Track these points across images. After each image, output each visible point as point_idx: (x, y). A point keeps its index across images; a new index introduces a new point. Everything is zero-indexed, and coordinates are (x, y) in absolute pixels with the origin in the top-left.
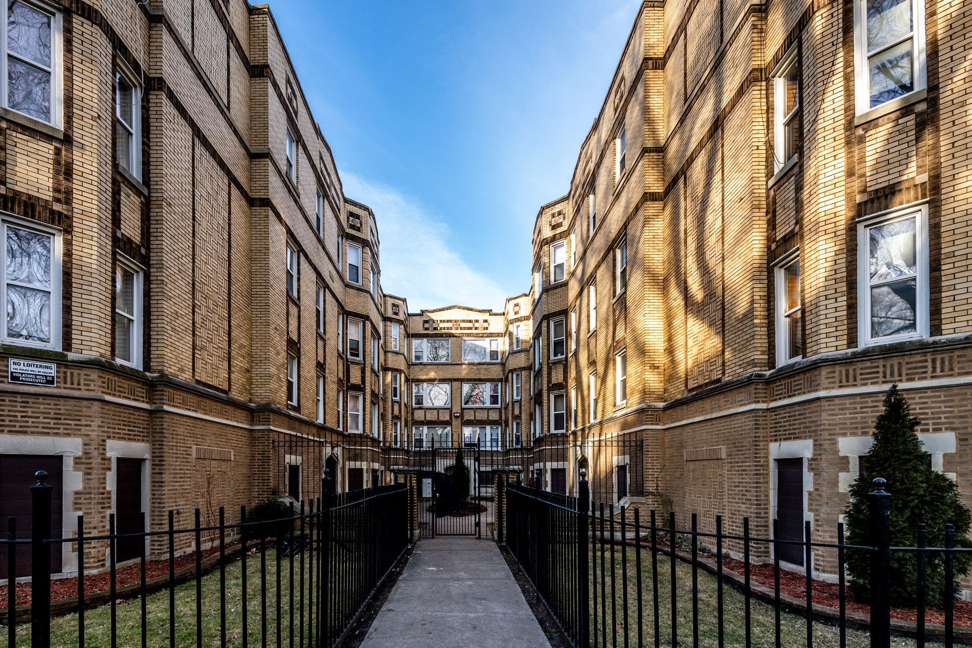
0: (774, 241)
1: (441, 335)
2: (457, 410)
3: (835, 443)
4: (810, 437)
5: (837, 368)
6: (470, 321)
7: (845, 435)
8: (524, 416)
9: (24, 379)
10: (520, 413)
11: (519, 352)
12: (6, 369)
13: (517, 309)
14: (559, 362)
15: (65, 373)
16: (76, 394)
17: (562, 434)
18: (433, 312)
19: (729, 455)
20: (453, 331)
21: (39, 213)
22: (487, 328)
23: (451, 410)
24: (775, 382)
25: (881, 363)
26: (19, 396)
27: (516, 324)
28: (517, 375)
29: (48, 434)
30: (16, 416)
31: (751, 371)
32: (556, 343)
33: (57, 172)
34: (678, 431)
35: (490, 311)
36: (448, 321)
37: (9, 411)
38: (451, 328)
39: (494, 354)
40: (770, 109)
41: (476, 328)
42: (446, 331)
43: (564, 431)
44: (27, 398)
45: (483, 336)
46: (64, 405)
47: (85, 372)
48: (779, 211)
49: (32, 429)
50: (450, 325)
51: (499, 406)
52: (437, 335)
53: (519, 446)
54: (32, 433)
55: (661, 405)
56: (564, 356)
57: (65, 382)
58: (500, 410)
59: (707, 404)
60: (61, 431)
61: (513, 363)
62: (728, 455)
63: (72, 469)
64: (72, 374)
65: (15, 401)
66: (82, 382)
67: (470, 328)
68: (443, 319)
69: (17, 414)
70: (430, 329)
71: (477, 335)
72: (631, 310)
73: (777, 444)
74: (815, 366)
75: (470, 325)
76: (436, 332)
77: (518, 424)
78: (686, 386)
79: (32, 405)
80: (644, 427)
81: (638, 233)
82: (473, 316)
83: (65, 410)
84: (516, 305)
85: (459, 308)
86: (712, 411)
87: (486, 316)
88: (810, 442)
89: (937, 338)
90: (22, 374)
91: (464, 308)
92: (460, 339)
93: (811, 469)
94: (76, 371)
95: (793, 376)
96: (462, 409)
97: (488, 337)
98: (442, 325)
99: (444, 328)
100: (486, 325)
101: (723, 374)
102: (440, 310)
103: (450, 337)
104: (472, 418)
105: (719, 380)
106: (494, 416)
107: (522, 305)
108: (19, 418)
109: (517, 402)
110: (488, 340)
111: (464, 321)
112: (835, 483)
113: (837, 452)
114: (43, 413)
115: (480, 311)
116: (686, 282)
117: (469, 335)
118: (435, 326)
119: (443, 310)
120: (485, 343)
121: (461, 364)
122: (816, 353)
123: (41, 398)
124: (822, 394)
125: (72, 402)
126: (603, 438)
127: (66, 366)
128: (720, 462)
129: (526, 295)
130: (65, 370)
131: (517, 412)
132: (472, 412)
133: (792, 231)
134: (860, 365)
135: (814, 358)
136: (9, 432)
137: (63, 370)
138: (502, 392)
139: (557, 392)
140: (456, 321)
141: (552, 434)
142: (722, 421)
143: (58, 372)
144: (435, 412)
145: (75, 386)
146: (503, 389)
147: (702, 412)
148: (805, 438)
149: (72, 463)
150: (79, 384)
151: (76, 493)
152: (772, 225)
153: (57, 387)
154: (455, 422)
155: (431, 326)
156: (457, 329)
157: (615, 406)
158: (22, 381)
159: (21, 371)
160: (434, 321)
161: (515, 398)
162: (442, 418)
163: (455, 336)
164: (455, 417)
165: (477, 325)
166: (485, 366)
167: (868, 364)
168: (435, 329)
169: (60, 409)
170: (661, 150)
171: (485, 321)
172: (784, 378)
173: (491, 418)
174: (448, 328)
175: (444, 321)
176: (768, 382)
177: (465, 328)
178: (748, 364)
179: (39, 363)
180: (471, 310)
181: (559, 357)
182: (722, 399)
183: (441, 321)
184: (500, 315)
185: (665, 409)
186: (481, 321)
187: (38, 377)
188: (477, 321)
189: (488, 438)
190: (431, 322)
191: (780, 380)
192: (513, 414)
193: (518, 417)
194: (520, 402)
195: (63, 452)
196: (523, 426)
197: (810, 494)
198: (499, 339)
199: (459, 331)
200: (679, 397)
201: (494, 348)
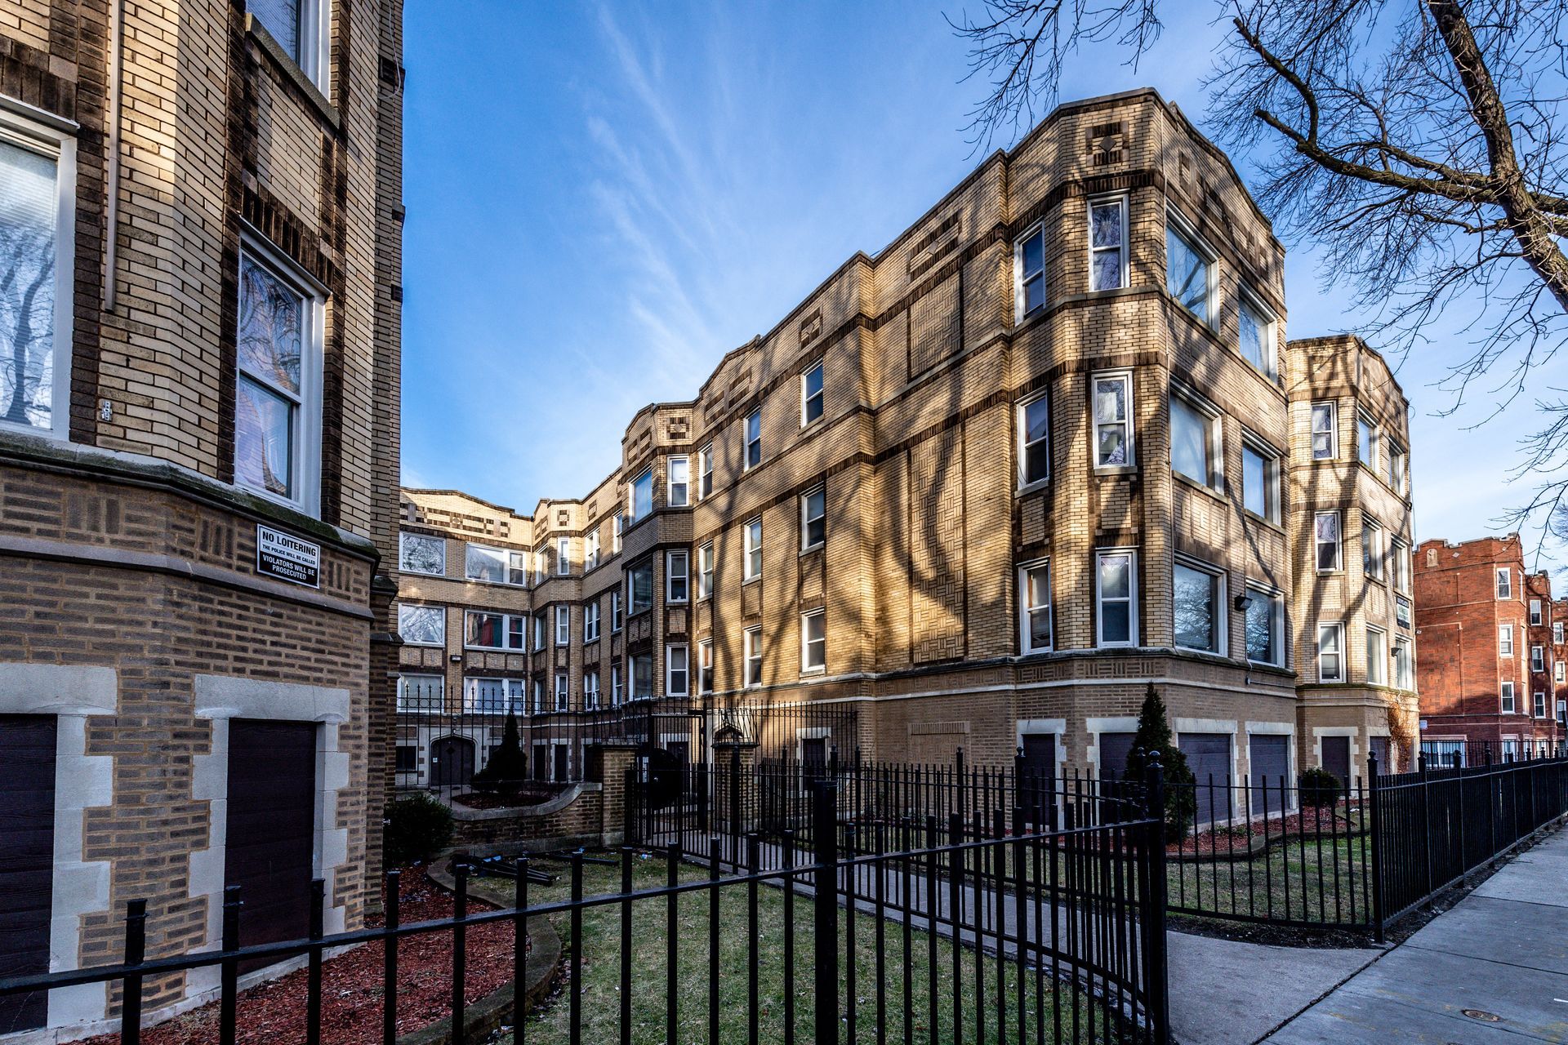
0: (1020, 544)
1: (430, 532)
2: (455, 650)
3: (1084, 722)
4: (1063, 717)
5: (1085, 662)
6: (480, 520)
7: (1090, 716)
8: (572, 668)
9: (278, 569)
10: (568, 663)
11: (567, 578)
12: (252, 545)
13: (563, 518)
14: (681, 606)
15: (331, 564)
16: (347, 606)
17: (683, 699)
18: (416, 492)
19: (974, 730)
20: (450, 530)
21: (304, 252)
22: (506, 535)
23: (444, 650)
24: (1023, 667)
25: (1112, 662)
26: (269, 602)
27: (560, 540)
28: (563, 611)
29: (306, 679)
30: (263, 642)
31: (1000, 656)
32: (674, 582)
33: (326, 186)
34: (898, 704)
35: (511, 511)
36: (442, 512)
37: (255, 630)
38: (448, 525)
39: (517, 575)
40: (1013, 429)
41: (489, 532)
42: (438, 527)
43: (686, 694)
44: (281, 607)
45: (500, 545)
46: (330, 626)
47: (356, 568)
48: (1025, 521)
49: (286, 670)
50: (446, 519)
51: (523, 650)
52: (421, 531)
53: (565, 710)
54: (286, 676)
55: (873, 675)
56: (686, 600)
57: (331, 584)
58: (525, 656)
59: (944, 680)
60: (324, 675)
61: (556, 592)
62: (972, 730)
63: (336, 748)
64: (339, 567)
65: (263, 612)
66: (352, 585)
67: (480, 531)
68: (433, 507)
69: (266, 637)
70: (410, 518)
71: (490, 543)
72: (834, 570)
73: (1026, 721)
74: (1070, 658)
75: (480, 525)
76: (420, 525)
77: (563, 679)
78: (911, 659)
79: (288, 622)
80: (859, 698)
81: (847, 490)
82: (485, 513)
83: (333, 635)
84: (562, 513)
85: (462, 495)
86: (950, 687)
87: (506, 517)
88: (1063, 721)
89: (1142, 648)
90: (276, 558)
91: (470, 498)
92: (462, 543)
93: (1063, 743)
94: (345, 564)
95: (1045, 664)
96: (465, 651)
97: (507, 547)
98: (431, 516)
99: (436, 522)
100: (504, 530)
101: (966, 653)
102: (428, 493)
103: (446, 537)
104: (481, 665)
105: (960, 659)
106: (515, 665)
107: (572, 516)
108: (268, 647)
109: (561, 647)
110: (507, 552)
111: (469, 517)
112: (1085, 755)
113: (1085, 729)
114: (302, 639)
115: (495, 508)
116: (910, 557)
117: (478, 540)
118: (418, 514)
119: (434, 493)
120: (504, 556)
121: (465, 582)
122: (1068, 648)
123: (299, 608)
124: (1075, 682)
125: (340, 622)
126: (771, 706)
127: (334, 552)
128: (962, 737)
129: (577, 502)
130: (332, 559)
131: (562, 662)
132: (480, 657)
133: (1042, 541)
134: (1099, 662)
135: (1067, 652)
136: (254, 672)
137: (329, 558)
138: (527, 631)
139: (676, 645)
140: (455, 515)
141: (668, 698)
142: (965, 697)
143: (322, 562)
144: (417, 652)
145: (343, 592)
146: (531, 626)
147: (935, 688)
148: (1058, 717)
149: (337, 737)
150: (347, 589)
151: (342, 794)
152: (1017, 529)
153: (321, 591)
154: (451, 670)
155: (413, 514)
156: (458, 527)
157: (800, 671)
158: (275, 572)
159: (273, 553)
160: (417, 508)
161: (559, 642)
162: (428, 663)
163: (454, 538)
164: (452, 661)
165: (490, 527)
166: (502, 591)
167: (1104, 662)
168: (419, 520)
169: (323, 633)
170: (874, 413)
171: (504, 524)
172: (1034, 665)
173: (510, 667)
174: (442, 523)
175: (435, 511)
176: (1017, 666)
177: (470, 529)
178: (999, 648)
179: (299, 542)
180: (482, 503)
181: (679, 600)
182: (964, 678)
183: (430, 510)
184: (526, 519)
185: (878, 680)
186: (497, 523)
187: (297, 568)
188: (490, 522)
189: (507, 697)
190: (411, 508)
191: (1028, 666)
192: (555, 664)
193: (565, 669)
194: (567, 648)
195: (326, 715)
196: (573, 683)
197: (1063, 764)
198: (525, 554)
199: (461, 531)
200: (901, 669)
201: (516, 566)
